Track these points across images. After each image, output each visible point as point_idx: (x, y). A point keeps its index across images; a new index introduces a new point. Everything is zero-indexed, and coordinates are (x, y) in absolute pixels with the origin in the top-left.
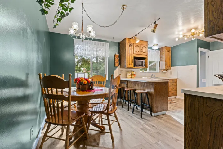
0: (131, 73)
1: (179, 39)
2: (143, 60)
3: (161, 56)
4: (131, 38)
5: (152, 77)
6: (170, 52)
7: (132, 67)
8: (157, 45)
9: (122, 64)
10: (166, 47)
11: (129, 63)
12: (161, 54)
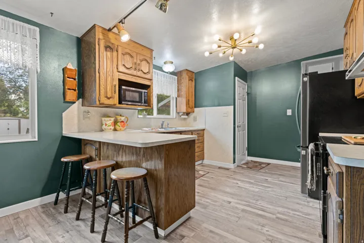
0: (113, 119)
1: (211, 53)
2: (143, 91)
3: (178, 87)
4: (110, 30)
5: (162, 128)
6: (194, 81)
7: (115, 105)
8: (172, 63)
9: (87, 95)
10: (186, 70)
11: (106, 92)
12: (179, 82)
